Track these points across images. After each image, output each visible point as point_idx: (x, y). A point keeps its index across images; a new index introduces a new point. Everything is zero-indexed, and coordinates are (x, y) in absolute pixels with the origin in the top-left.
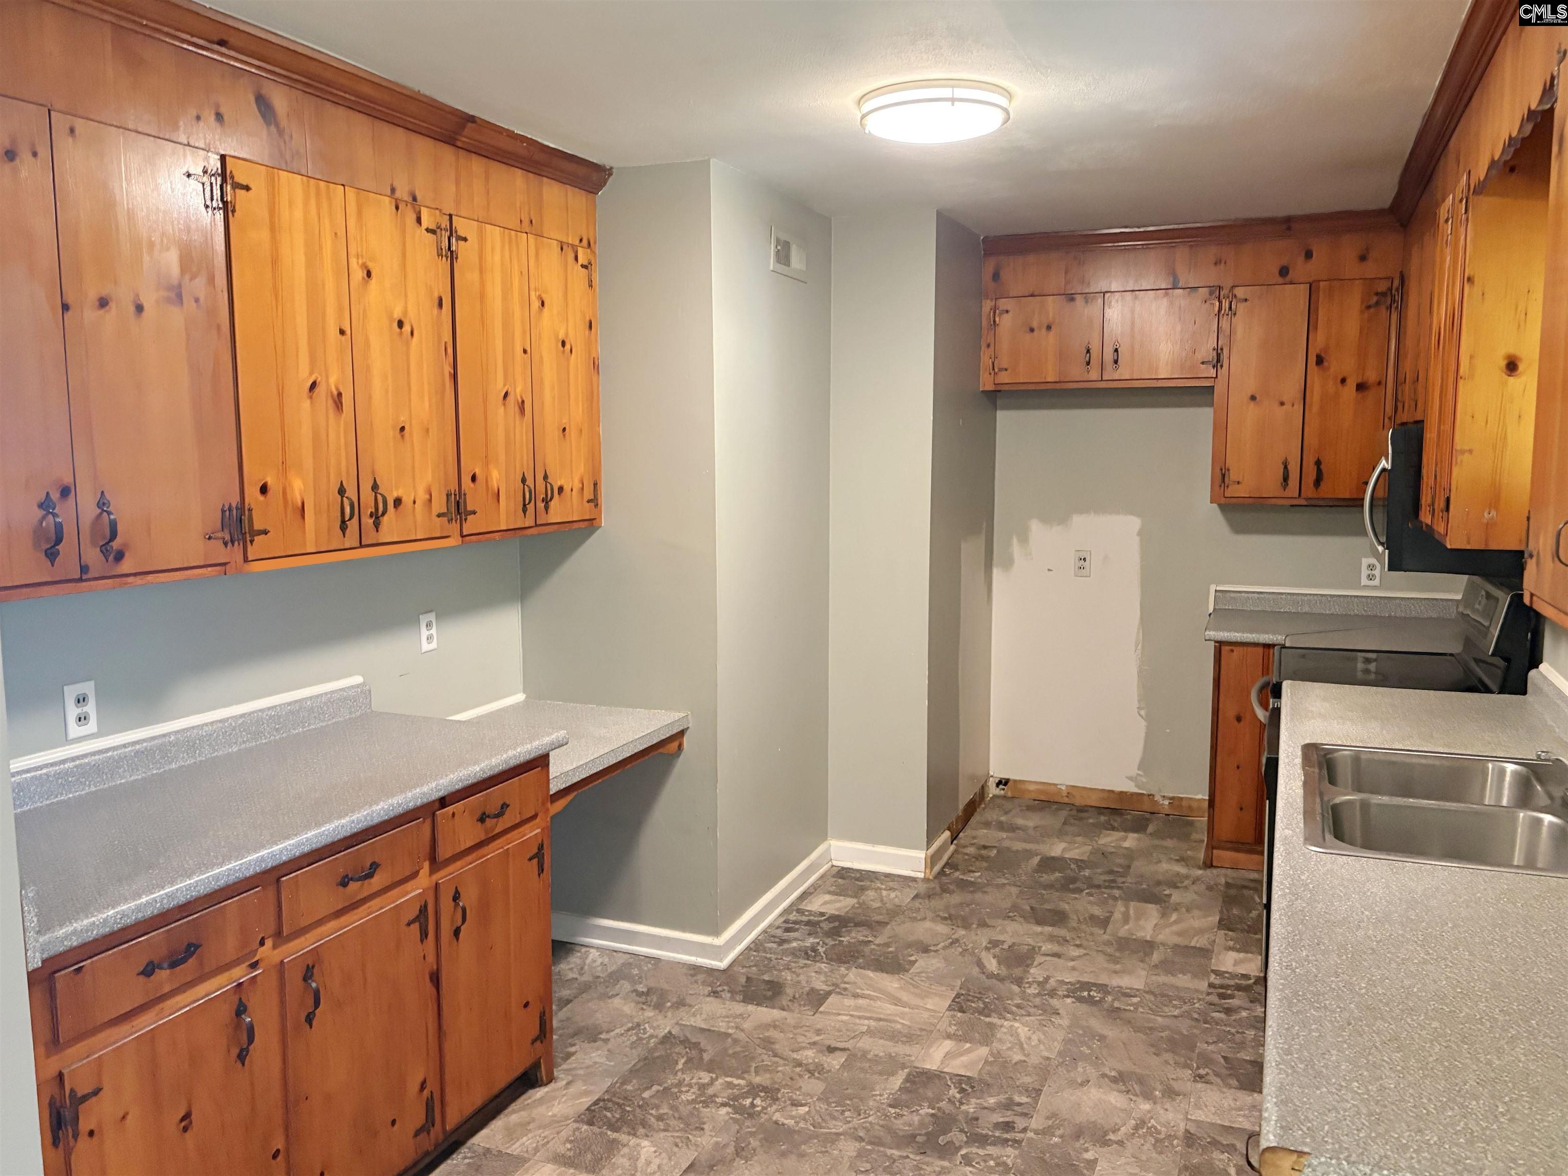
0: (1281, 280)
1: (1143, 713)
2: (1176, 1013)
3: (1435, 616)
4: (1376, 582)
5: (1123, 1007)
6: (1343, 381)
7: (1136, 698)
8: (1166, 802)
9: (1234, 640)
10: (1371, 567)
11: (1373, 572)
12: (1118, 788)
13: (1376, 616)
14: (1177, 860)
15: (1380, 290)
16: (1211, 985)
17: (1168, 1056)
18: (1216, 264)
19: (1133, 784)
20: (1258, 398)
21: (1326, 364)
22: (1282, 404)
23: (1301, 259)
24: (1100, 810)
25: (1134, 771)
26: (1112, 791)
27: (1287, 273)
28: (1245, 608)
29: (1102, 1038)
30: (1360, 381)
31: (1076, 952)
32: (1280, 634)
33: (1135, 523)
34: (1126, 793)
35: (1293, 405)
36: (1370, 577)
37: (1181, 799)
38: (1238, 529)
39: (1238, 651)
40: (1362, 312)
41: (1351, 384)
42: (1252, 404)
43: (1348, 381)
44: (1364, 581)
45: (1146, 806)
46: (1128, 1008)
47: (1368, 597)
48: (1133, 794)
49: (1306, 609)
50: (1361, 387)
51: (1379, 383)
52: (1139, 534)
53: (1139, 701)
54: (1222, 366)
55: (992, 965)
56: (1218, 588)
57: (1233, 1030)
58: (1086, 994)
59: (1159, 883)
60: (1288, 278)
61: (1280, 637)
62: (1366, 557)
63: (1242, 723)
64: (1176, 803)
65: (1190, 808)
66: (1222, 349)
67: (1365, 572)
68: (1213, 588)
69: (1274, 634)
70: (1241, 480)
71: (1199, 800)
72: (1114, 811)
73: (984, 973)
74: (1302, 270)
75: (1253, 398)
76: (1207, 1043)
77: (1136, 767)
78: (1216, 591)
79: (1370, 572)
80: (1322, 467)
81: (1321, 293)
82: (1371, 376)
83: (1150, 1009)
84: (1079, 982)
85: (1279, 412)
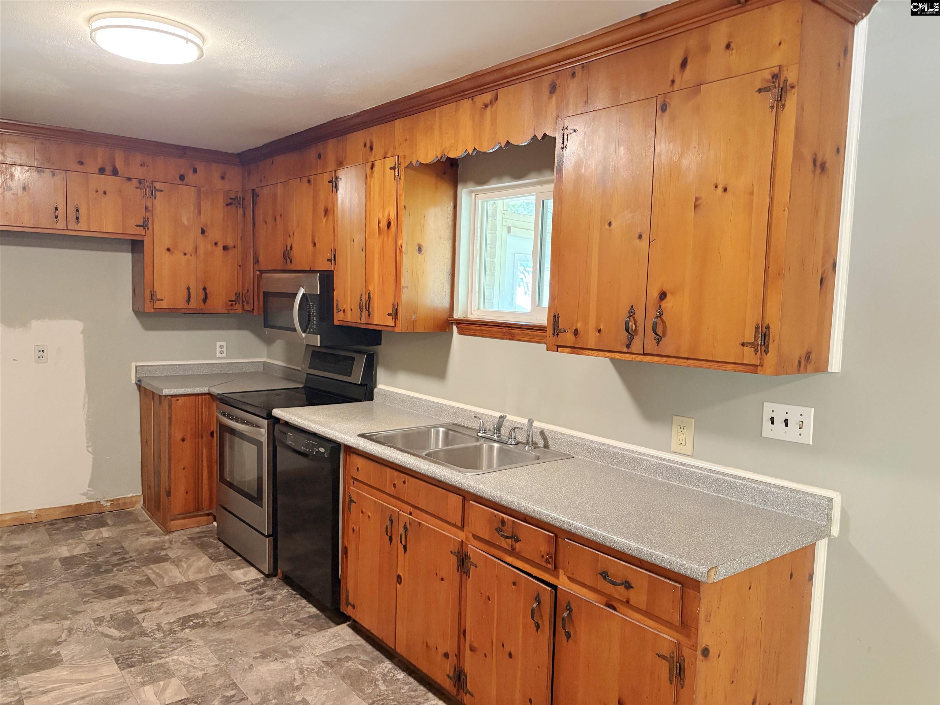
0: (180, 182)
1: (90, 449)
2: (249, 611)
3: (253, 371)
4: (224, 355)
5: (220, 620)
6: (216, 244)
7: (85, 441)
8: (109, 504)
9: (180, 393)
10: (221, 347)
11: (223, 350)
12: (74, 503)
13: (226, 373)
14: (147, 535)
15: (232, 197)
16: (248, 591)
17: (272, 633)
18: (141, 165)
19: (85, 497)
20: (172, 250)
21: (206, 234)
22: (185, 254)
23: (191, 172)
24: (66, 520)
25: (85, 488)
26: (71, 506)
27: (184, 179)
28: (155, 375)
29: (231, 641)
30: (224, 245)
31: (156, 605)
32: (205, 387)
33: (78, 326)
34: (80, 504)
35: (191, 256)
36: (221, 352)
37: (119, 499)
38: (147, 328)
39: (181, 399)
40: (224, 207)
41: (220, 246)
42: (168, 253)
43: (219, 244)
44: (218, 355)
45: (95, 510)
46: (223, 620)
47: (221, 363)
48: (85, 504)
49: (191, 373)
50: (225, 248)
51: (234, 247)
52: (82, 333)
53: (87, 442)
54: (148, 229)
55: (115, 633)
56: (137, 365)
57: (284, 607)
58: (191, 623)
59: (152, 551)
60: (184, 182)
61: (206, 389)
62: (219, 341)
63: (185, 442)
64: (116, 503)
65: (125, 503)
66: (148, 218)
67: (218, 350)
68: (133, 365)
69: (202, 387)
70: (163, 299)
71: (131, 497)
72: (75, 519)
73: (116, 639)
74: (191, 177)
75: (169, 250)
76: (281, 618)
77: (87, 486)
78: (136, 366)
79: (221, 350)
80: (207, 291)
81: (202, 194)
82: (230, 243)
83: (235, 615)
84: (179, 619)
85: (184, 259)
